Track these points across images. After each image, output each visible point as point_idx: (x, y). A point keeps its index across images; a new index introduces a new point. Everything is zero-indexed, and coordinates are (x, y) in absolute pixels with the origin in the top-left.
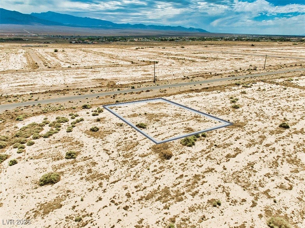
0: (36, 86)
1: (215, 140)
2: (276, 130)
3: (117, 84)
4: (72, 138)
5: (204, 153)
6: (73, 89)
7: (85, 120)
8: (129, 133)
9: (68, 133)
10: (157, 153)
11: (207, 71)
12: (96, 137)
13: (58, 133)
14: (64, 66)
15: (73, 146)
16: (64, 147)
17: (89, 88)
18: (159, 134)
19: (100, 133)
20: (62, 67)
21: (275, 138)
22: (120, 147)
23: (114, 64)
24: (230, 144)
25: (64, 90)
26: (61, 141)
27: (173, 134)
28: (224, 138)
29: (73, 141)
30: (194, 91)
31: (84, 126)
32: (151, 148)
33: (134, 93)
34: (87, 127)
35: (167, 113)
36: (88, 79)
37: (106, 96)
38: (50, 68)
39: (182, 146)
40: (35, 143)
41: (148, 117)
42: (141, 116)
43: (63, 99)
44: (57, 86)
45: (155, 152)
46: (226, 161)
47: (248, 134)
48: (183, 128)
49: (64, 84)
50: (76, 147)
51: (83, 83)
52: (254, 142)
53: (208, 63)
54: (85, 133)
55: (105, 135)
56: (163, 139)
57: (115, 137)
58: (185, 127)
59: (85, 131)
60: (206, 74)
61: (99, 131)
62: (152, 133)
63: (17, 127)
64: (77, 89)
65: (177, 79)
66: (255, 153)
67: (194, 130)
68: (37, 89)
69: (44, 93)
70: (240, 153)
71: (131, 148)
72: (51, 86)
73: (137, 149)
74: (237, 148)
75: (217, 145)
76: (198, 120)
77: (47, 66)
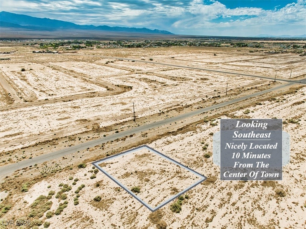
0: (24, 135)
1: (196, 202)
2: (239, 184)
3: (101, 127)
4: (81, 213)
5: (189, 219)
6: (61, 138)
7: (86, 186)
8: (128, 200)
9: (76, 206)
10: (155, 224)
11: (178, 100)
12: (101, 208)
13: (67, 207)
14: (40, 98)
15: (85, 224)
16: (77, 225)
17: (76, 134)
18: (152, 199)
19: (103, 203)
20: (39, 99)
21: (239, 195)
22: (124, 219)
23: (90, 91)
24: (207, 206)
25: (53, 140)
26: (72, 217)
27: (163, 198)
28: (202, 198)
29: (83, 217)
30: (171, 134)
31: (87, 194)
32: (149, 218)
33: (119, 140)
34: (90, 196)
35: (154, 169)
36: (72, 120)
37: (95, 147)
38: (27, 101)
39: (172, 212)
40: (51, 223)
41: (139, 176)
42: (133, 176)
43: (56, 155)
44: (45, 134)
45: (153, 222)
46: (206, 227)
47: (219, 192)
48: (169, 189)
49: (50, 130)
50: (87, 223)
51: (68, 127)
52: (224, 201)
53: (178, 87)
54: (91, 204)
55: (108, 204)
56: (156, 206)
57: (117, 206)
58: (171, 188)
59: (90, 202)
60: (178, 106)
61: (102, 199)
62: (146, 198)
63: (26, 202)
64: (65, 137)
65: (154, 114)
66: (226, 214)
67: (178, 190)
68: (26, 139)
69: (35, 145)
70: (215, 216)
71: (133, 220)
72: (39, 135)
73: (138, 221)
74: (212, 210)
75: (198, 208)
76: (180, 177)
77: (23, 99)
